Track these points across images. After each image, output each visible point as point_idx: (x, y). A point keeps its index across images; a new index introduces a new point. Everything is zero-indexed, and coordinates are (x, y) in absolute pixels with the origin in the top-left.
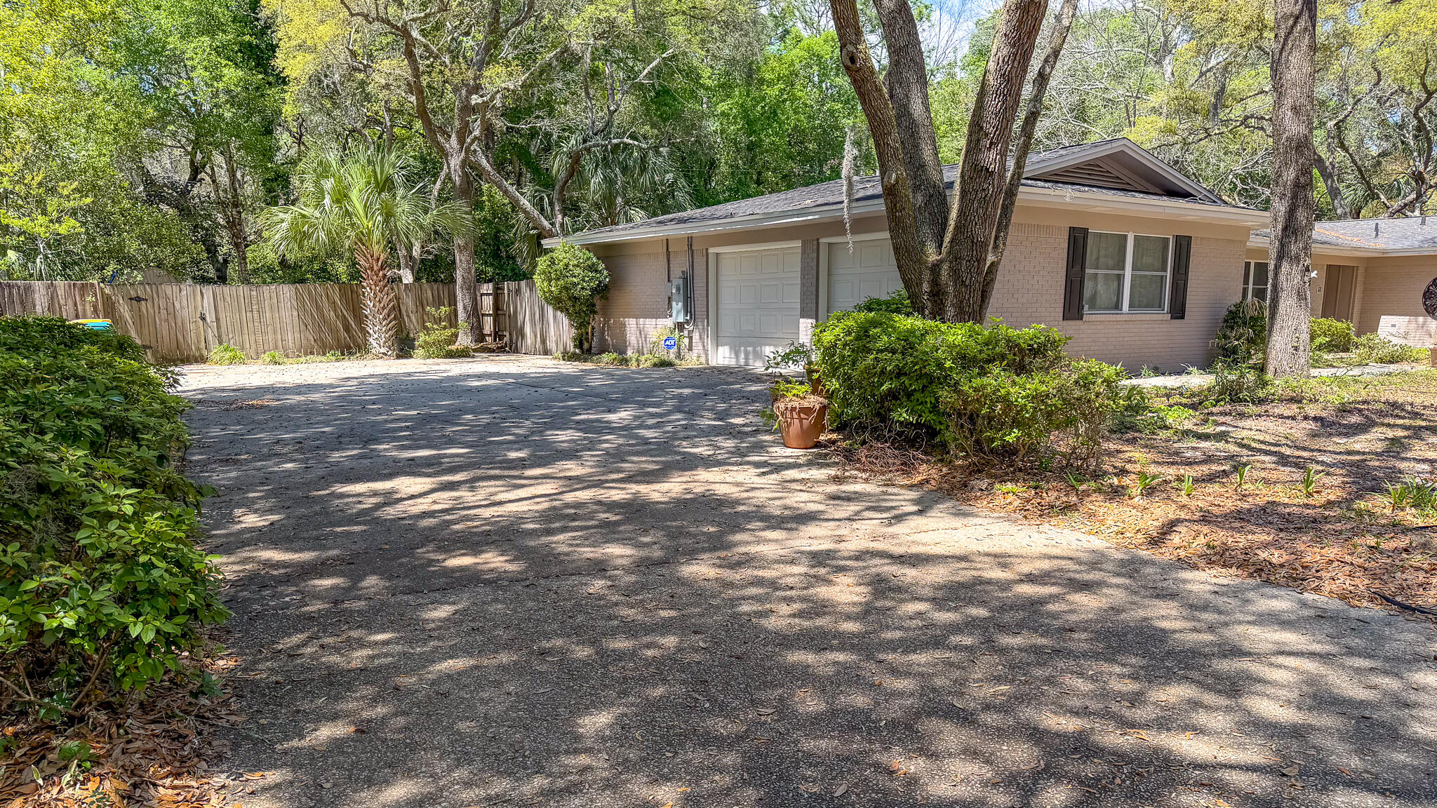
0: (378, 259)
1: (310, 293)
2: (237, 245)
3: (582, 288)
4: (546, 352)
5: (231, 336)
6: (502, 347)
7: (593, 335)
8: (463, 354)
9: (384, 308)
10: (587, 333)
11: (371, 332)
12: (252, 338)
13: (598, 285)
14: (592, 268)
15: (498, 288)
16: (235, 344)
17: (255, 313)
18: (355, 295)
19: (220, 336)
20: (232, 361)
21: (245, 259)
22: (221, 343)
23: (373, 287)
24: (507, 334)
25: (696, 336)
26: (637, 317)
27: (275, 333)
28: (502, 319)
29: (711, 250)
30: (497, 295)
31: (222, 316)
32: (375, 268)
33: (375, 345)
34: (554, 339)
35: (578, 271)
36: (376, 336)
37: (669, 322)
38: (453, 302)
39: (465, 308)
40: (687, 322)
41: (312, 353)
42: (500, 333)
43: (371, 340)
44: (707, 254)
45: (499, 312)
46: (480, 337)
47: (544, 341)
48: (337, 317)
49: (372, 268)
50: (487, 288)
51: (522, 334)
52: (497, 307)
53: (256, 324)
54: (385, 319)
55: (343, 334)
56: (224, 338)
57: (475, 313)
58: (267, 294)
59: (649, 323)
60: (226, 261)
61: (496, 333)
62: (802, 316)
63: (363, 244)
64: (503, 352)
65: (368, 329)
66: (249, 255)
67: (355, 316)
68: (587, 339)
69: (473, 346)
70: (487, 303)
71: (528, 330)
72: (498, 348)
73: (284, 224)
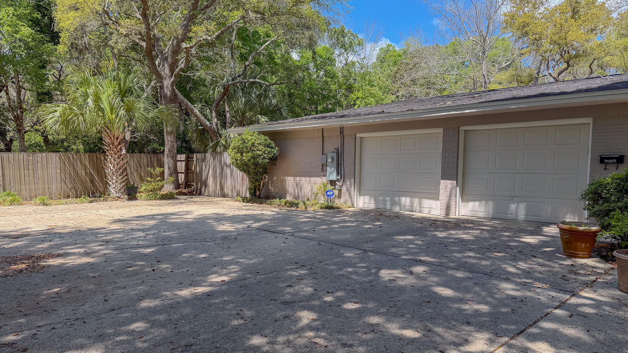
0: (118, 138)
1: (69, 159)
2: (19, 131)
3: (264, 158)
4: (224, 196)
5: (12, 185)
6: (191, 192)
7: (263, 186)
8: (169, 197)
9: (120, 169)
10: (260, 185)
11: (111, 183)
12: (28, 187)
13: (273, 157)
14: (268, 146)
15: (188, 157)
16: (15, 191)
17: (31, 171)
18: (99, 160)
19: (4, 186)
20: (12, 203)
21: (24, 138)
22: (4, 191)
23: (113, 155)
24: (195, 184)
25: (344, 189)
26: (295, 176)
27: (44, 183)
28: (190, 175)
29: (359, 135)
30: (188, 161)
31: (7, 172)
32: (116, 143)
33: (113, 191)
34: (230, 188)
35: (261, 147)
36: (114, 186)
37: (324, 180)
38: (161, 165)
39: (169, 168)
40: (338, 180)
41: (68, 197)
42: (189, 183)
43: (110, 189)
44: (355, 137)
45: (189, 171)
46: (178, 186)
47: (222, 189)
48: (86, 174)
49: (113, 144)
50: (183, 157)
51: (205, 184)
52: (188, 168)
53: (31, 178)
54: (120, 175)
55: (89, 184)
56: (7, 187)
57: (175, 172)
58: (39, 159)
59: (304, 181)
60: (11, 141)
61: (186, 183)
62: (443, 178)
63: (108, 129)
64: (192, 195)
65: (109, 182)
66: (26, 137)
67: (98, 173)
68: (259, 190)
69: (175, 191)
70: (181, 166)
71: (210, 181)
72: (189, 192)
73: (56, 113)
